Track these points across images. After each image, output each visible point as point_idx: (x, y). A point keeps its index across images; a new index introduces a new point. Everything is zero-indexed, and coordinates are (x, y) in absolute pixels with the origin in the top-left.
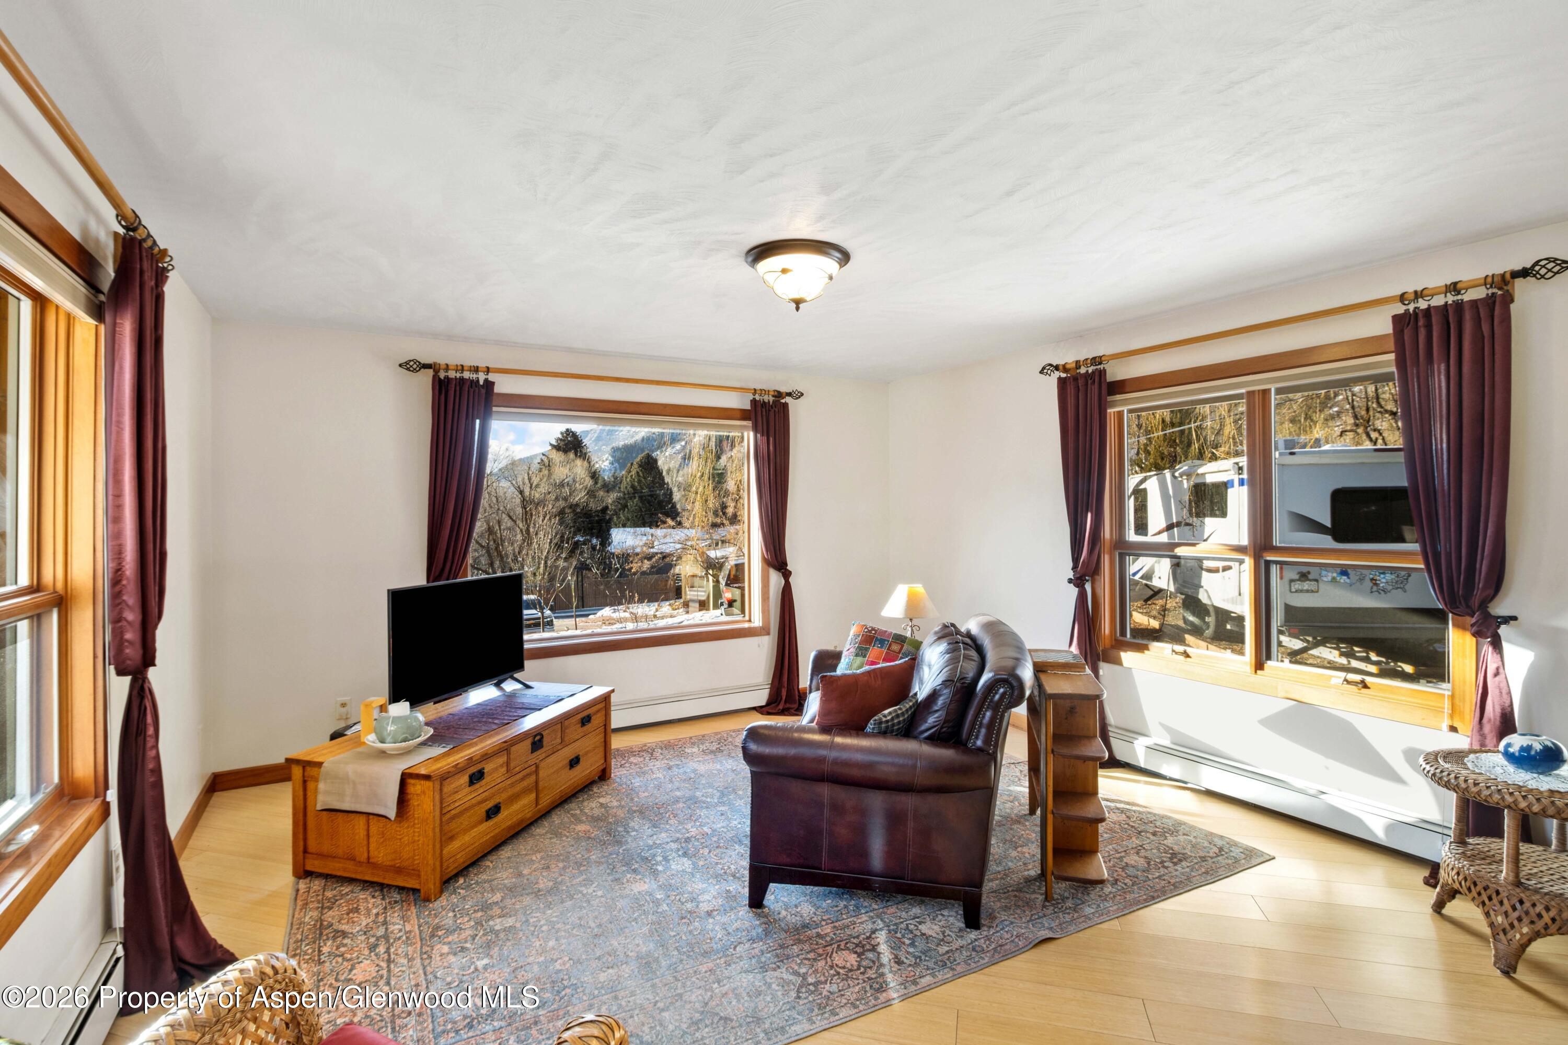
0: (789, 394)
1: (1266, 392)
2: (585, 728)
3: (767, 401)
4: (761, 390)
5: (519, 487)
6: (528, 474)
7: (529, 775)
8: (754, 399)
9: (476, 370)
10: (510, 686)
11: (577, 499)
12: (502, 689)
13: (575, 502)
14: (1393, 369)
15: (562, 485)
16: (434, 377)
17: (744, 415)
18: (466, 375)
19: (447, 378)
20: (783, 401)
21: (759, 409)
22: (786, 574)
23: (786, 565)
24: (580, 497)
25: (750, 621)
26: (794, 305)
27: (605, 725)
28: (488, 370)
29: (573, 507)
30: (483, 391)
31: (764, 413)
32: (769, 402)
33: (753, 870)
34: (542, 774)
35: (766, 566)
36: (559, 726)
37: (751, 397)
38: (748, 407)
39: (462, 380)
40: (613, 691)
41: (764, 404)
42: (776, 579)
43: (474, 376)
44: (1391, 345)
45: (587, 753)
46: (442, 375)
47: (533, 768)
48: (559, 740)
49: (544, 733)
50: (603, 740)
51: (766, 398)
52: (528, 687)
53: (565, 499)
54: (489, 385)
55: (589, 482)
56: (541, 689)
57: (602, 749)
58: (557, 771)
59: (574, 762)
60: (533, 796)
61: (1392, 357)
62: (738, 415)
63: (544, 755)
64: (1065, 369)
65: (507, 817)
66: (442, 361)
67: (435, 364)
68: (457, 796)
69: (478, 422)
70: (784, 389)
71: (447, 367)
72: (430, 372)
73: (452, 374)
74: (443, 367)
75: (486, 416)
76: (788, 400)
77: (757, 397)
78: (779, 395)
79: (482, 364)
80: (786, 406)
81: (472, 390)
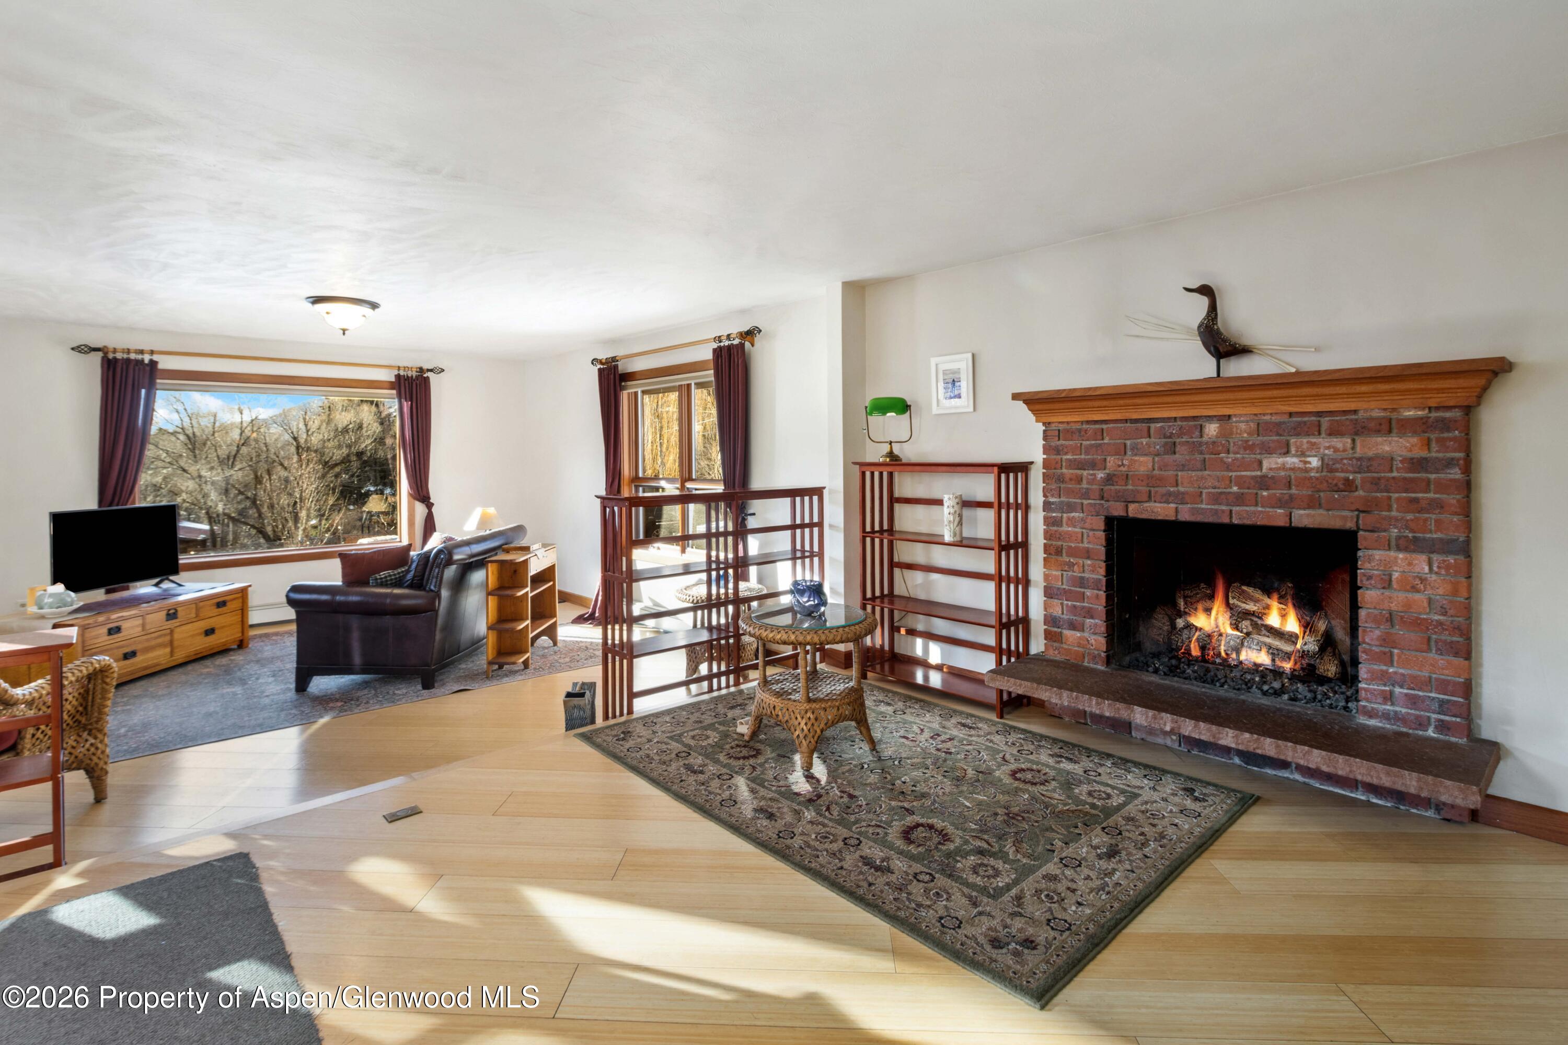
0: (431, 370)
1: (689, 386)
2: (220, 610)
3: (410, 375)
4: (405, 367)
5: (292, 433)
6: (304, 419)
7: (165, 635)
8: (399, 375)
9: (142, 352)
10: (166, 585)
11: (363, 446)
12: (160, 588)
13: (360, 450)
14: (713, 379)
15: (346, 430)
16: (103, 358)
17: (391, 385)
18: (133, 356)
19: (115, 358)
20: (425, 375)
21: (402, 381)
22: (430, 506)
23: (429, 498)
24: (366, 444)
25: (401, 542)
26: (342, 332)
27: (242, 609)
28: (152, 352)
29: (360, 454)
30: (148, 368)
31: (407, 385)
32: (412, 376)
33: (299, 670)
34: (176, 636)
35: (412, 500)
36: (194, 606)
37: (396, 372)
38: (393, 379)
39: (128, 361)
40: (250, 586)
41: (407, 379)
42: (420, 509)
43: (140, 357)
44: (712, 365)
45: (223, 627)
46: (111, 356)
47: (168, 631)
48: (193, 615)
49: (179, 609)
50: (240, 619)
51: (410, 374)
52: (180, 585)
53: (349, 446)
54: (153, 364)
55: (376, 428)
56: (189, 586)
57: (239, 626)
58: (193, 636)
59: (210, 632)
60: (168, 650)
61: (712, 372)
62: (387, 385)
63: (178, 624)
64: (601, 362)
65: (140, 661)
66: (111, 345)
67: (105, 347)
68: (96, 641)
69: (143, 392)
70: (426, 366)
71: (115, 351)
72: (100, 354)
73: (119, 356)
74: (112, 350)
75: (151, 388)
76: (429, 374)
77: (402, 373)
78: (421, 370)
79: (146, 347)
80: (427, 380)
81: (137, 368)
